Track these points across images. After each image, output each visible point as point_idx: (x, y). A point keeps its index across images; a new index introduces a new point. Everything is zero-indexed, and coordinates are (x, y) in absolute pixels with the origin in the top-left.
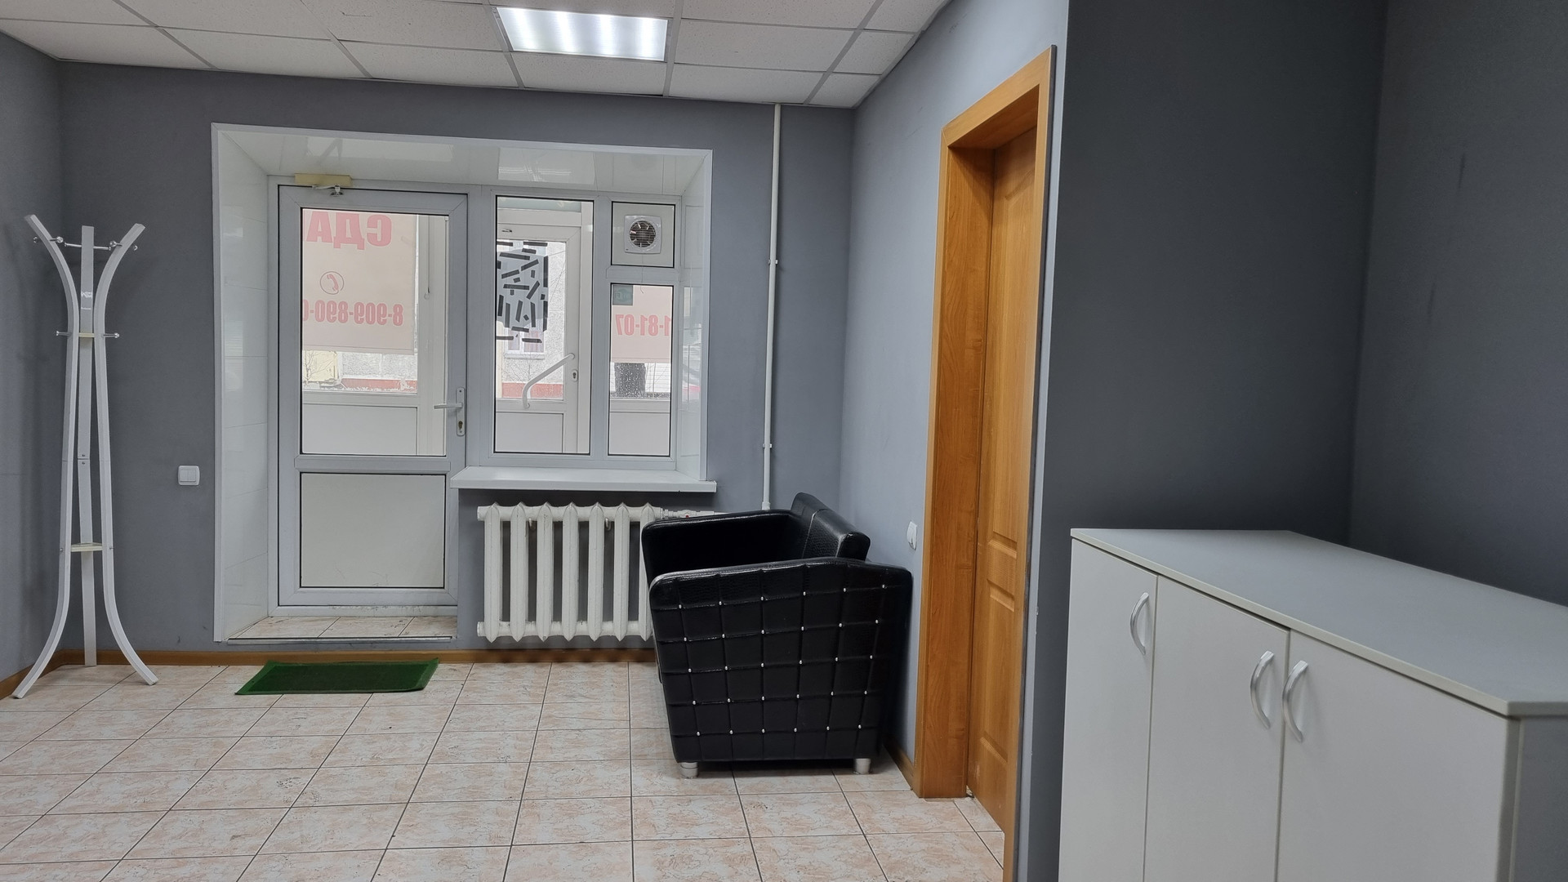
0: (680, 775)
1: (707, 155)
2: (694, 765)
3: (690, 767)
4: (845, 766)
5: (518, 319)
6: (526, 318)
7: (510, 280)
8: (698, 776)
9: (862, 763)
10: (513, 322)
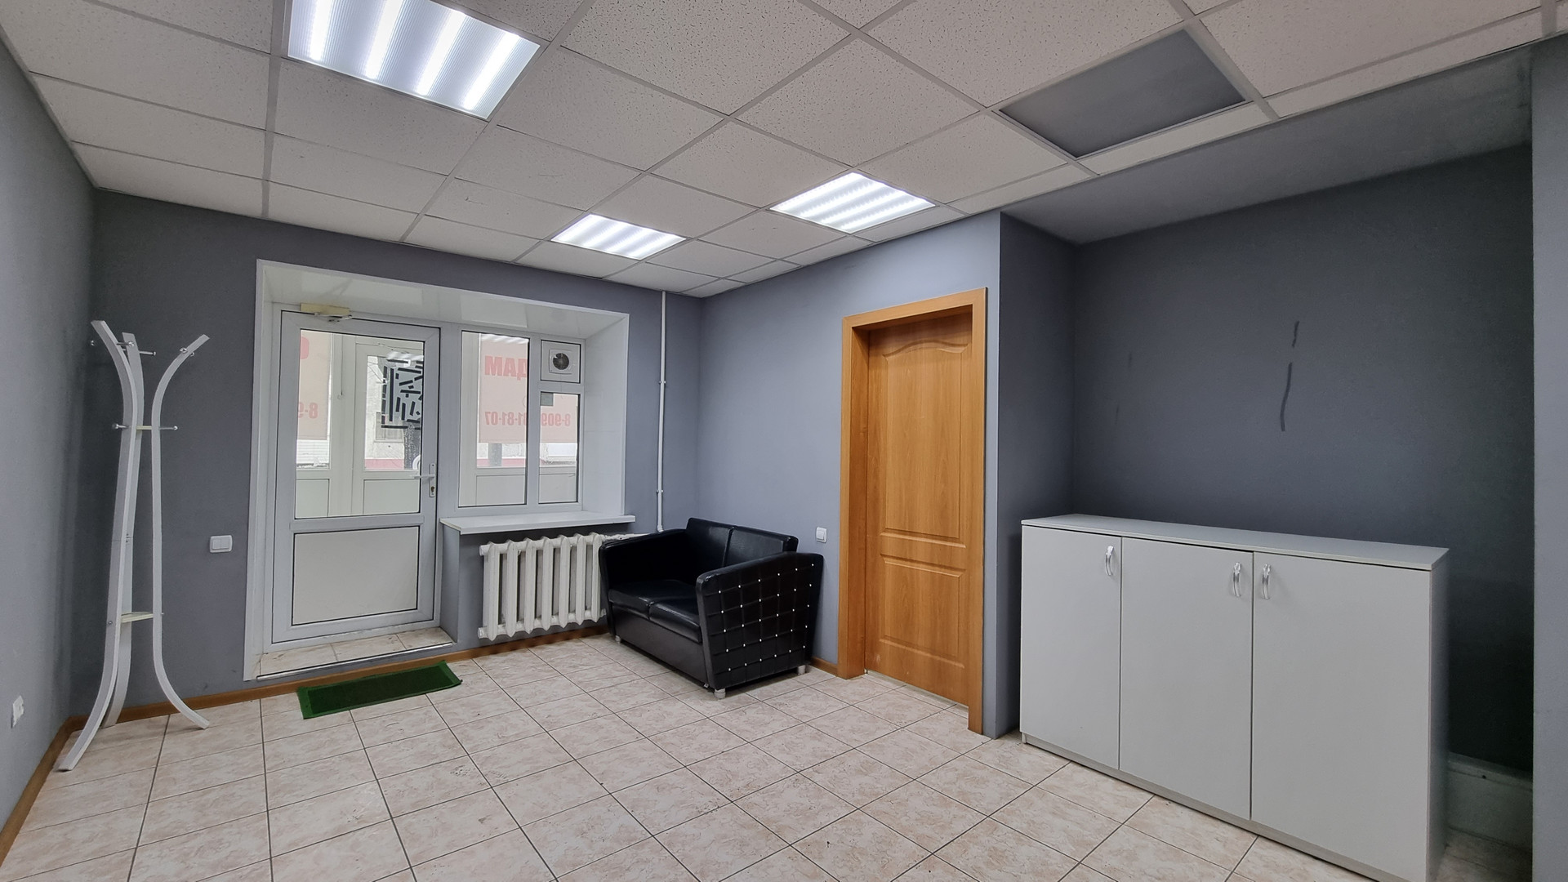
0: (717, 699)
1: (626, 316)
2: (723, 690)
3: (721, 692)
4: (794, 672)
5: (411, 414)
6: (418, 413)
7: (406, 387)
8: (727, 696)
9: (801, 668)
10: (408, 416)
